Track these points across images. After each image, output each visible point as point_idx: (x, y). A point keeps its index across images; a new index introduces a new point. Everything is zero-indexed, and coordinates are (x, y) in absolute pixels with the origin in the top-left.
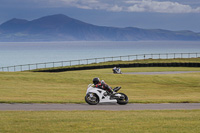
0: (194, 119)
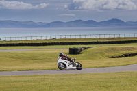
0: (34, 81)
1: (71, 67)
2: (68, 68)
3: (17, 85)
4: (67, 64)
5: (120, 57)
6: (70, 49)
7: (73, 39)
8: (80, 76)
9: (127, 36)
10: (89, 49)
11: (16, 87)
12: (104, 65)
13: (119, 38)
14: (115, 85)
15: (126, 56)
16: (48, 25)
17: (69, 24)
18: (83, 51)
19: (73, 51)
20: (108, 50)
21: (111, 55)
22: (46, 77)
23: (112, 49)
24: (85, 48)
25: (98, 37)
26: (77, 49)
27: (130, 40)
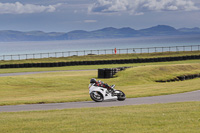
1: (110, 96)
2: (105, 98)
3: (28, 125)
4: (104, 93)
5: (173, 80)
6: (100, 71)
7: (102, 56)
8: (118, 111)
9: (181, 50)
10: (127, 70)
11: (28, 129)
12: (149, 93)
13: (170, 53)
14: (171, 122)
15: (181, 78)
16: (64, 36)
17: (95, 34)
18: (118, 73)
19: (104, 74)
20: (154, 71)
21: (158, 78)
22: (68, 112)
23: (161, 69)
24: (122, 69)
25: (138, 52)
26: (109, 70)
27: (185, 55)
